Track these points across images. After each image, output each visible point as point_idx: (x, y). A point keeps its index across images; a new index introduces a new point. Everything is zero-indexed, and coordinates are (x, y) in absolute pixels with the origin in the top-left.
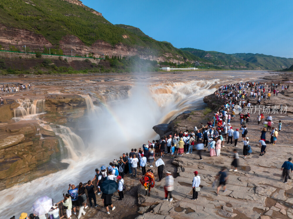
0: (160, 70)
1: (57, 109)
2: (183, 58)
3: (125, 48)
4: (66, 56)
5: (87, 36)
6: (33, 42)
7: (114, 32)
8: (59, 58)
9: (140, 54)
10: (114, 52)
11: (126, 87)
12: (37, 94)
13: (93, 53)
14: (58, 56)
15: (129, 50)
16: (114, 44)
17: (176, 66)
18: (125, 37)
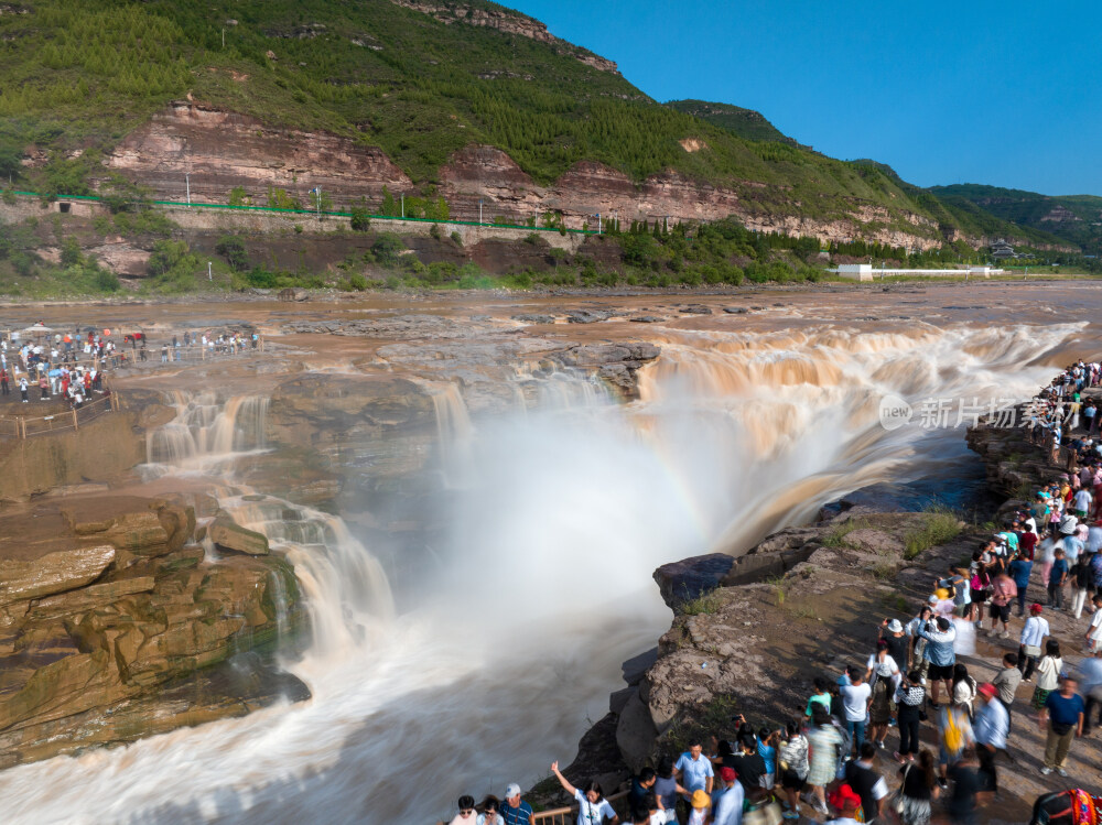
0: (827, 274)
1: (315, 436)
2: (936, 226)
3: (687, 188)
4: (456, 223)
5: (544, 146)
6: (346, 175)
7: (650, 128)
8: (431, 230)
9: (747, 213)
10: (640, 206)
11: (635, 350)
12: (259, 372)
13: (559, 212)
14: (429, 224)
15: (703, 198)
16: (643, 174)
17: (901, 260)
18: (692, 146)
